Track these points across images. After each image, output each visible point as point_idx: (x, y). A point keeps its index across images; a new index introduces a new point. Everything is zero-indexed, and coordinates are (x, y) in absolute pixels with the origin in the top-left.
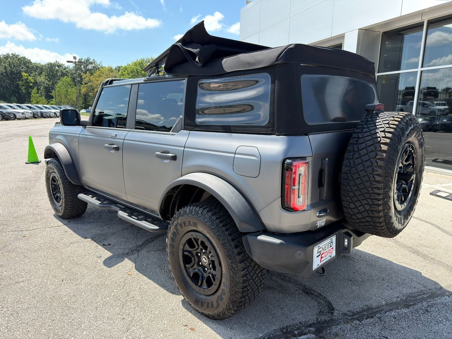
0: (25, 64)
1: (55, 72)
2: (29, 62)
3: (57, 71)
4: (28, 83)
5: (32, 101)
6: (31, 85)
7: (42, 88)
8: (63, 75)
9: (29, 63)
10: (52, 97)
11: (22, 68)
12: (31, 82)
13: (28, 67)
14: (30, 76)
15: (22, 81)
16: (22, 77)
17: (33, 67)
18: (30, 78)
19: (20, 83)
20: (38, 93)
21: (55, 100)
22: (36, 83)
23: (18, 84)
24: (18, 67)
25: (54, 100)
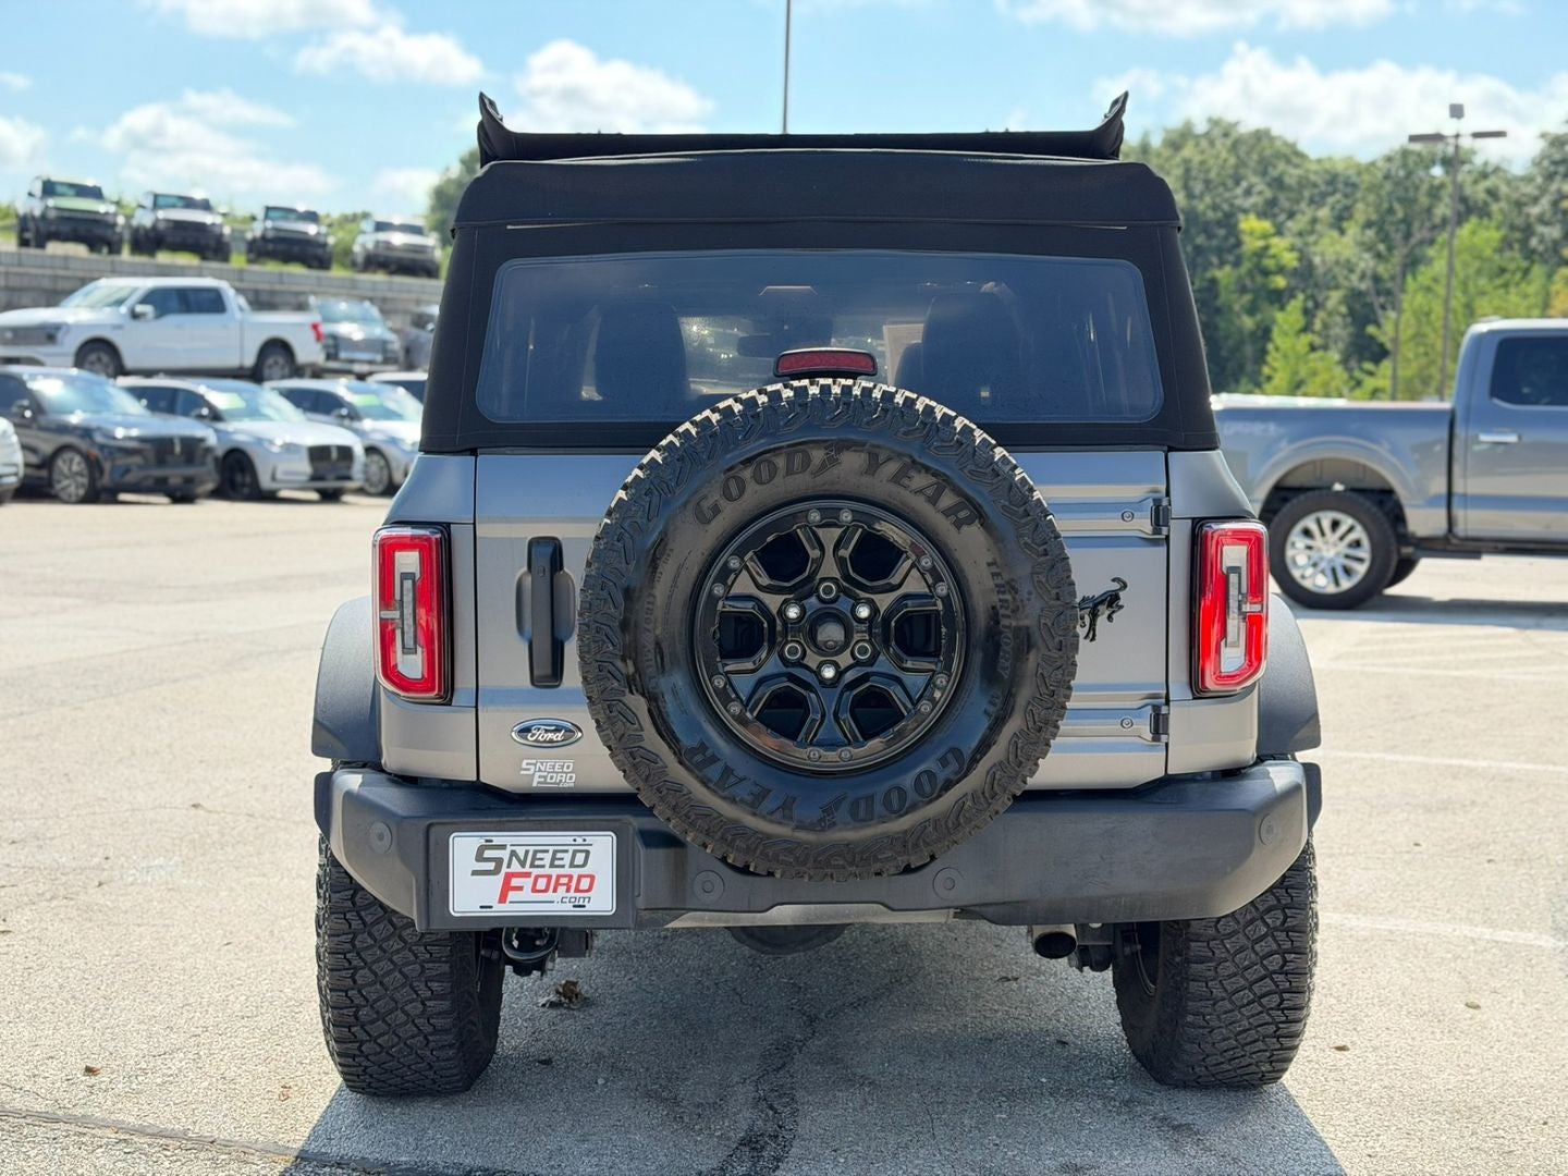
0: (1264, 167)
1: (1424, 200)
2: (1293, 155)
3: (1435, 192)
4: (1266, 273)
5: (1269, 378)
6: (1280, 282)
7: (1334, 298)
8: (1468, 209)
9: (1288, 161)
10: (1379, 353)
11: (1248, 192)
12: (1281, 270)
13: (1278, 183)
14: (1279, 232)
15: (1237, 264)
16: (1239, 244)
17: (1304, 183)
18: (1279, 245)
19: (1224, 275)
20: (1306, 329)
21: (1389, 372)
22: (1305, 274)
23: (1214, 282)
24: (1224, 185)
25: (1386, 365)
